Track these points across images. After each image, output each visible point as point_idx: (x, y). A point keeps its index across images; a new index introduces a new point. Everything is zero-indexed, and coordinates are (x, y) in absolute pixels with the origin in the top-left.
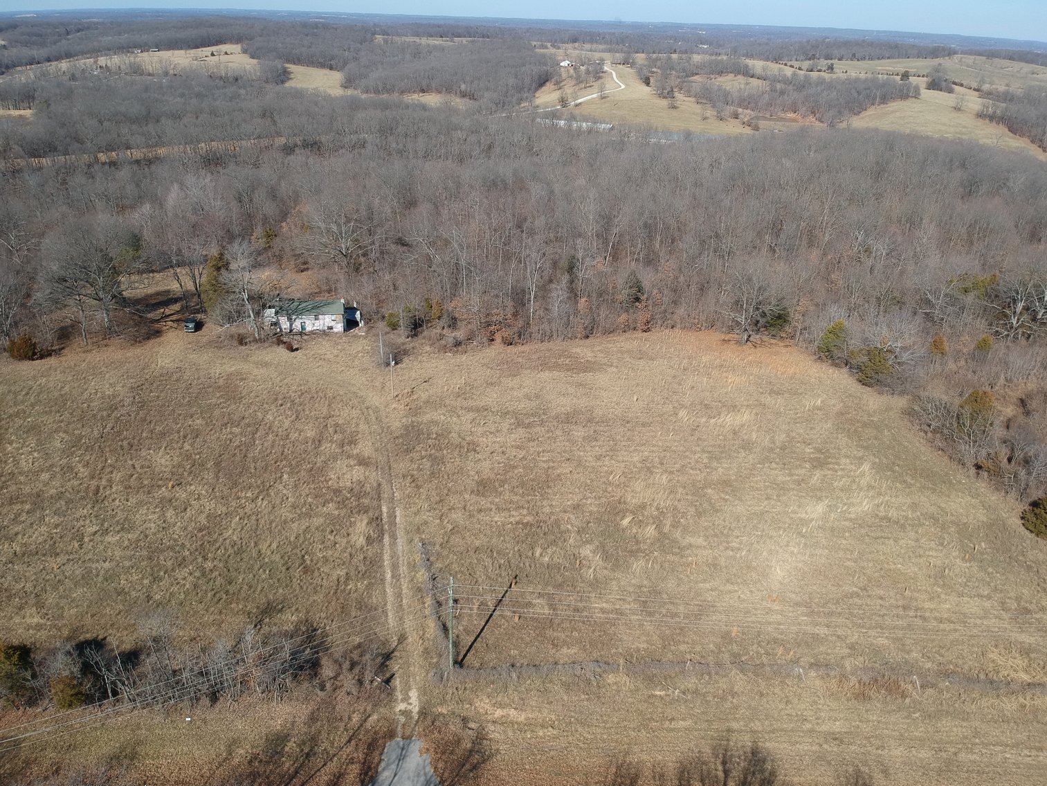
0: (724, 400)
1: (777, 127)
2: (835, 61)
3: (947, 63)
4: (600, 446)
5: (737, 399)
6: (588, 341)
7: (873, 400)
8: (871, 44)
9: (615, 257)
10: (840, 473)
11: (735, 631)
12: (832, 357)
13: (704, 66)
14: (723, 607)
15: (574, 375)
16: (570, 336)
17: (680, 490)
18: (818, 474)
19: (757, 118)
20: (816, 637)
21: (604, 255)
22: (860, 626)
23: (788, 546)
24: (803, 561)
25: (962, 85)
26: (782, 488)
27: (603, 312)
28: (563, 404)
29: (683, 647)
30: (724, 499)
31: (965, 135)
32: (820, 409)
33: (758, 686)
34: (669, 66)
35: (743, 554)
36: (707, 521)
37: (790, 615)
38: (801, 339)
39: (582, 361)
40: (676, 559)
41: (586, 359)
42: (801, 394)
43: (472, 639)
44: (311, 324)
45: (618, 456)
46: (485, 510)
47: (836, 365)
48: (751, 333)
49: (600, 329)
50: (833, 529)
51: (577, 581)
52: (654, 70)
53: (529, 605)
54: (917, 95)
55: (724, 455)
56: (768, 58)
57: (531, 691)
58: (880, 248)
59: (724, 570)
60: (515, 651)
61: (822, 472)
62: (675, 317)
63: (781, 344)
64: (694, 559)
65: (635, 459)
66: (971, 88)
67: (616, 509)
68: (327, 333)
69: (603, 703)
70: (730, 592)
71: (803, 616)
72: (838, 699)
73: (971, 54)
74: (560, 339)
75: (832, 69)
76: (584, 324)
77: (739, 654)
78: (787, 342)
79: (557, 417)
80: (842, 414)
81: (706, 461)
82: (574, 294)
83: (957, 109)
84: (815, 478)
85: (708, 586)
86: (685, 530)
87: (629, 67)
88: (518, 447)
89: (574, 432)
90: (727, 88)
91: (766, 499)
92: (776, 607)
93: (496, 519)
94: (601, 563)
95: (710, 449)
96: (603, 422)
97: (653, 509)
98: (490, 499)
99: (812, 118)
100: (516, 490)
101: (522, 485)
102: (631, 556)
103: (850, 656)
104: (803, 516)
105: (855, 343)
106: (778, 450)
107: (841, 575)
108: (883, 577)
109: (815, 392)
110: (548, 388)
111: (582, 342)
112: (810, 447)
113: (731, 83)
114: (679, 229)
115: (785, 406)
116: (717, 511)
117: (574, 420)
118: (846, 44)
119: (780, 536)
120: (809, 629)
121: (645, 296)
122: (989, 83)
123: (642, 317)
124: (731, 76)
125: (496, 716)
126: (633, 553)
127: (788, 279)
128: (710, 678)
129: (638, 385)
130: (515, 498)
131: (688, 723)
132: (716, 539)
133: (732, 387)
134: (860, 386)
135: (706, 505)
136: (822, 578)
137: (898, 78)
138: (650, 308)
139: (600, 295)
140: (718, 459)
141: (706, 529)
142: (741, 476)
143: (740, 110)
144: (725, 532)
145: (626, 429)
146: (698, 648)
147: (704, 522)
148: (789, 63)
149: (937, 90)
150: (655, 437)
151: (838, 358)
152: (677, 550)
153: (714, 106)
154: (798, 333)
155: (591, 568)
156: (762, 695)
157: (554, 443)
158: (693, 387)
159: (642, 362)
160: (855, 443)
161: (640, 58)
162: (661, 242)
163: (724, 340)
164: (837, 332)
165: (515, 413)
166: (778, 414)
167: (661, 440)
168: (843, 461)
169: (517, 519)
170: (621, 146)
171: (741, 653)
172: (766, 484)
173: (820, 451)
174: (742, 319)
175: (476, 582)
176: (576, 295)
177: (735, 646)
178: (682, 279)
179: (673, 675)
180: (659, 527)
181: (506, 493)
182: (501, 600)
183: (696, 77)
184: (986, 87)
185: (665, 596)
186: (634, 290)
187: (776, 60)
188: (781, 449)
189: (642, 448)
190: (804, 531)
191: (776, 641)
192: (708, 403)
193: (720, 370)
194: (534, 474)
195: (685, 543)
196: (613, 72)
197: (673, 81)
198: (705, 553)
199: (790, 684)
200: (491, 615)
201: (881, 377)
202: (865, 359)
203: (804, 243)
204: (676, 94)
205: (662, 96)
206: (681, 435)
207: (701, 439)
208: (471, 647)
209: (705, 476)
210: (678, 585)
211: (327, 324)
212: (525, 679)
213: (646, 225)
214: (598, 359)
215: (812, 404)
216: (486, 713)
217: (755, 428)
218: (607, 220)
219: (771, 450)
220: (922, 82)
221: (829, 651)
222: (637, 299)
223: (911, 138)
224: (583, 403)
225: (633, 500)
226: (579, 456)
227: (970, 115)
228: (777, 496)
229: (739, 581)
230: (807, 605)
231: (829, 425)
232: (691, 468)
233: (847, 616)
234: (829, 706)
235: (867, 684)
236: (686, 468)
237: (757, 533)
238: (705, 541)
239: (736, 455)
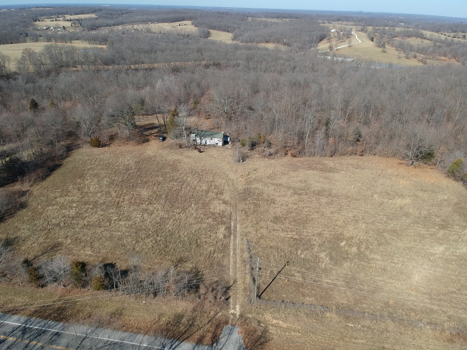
0: (397, 192)
1: (436, 63)
4: (333, 207)
5: (404, 192)
6: (332, 158)
9: (349, 120)
10: (453, 233)
11: (391, 302)
12: (454, 176)
13: (401, 33)
14: (386, 290)
15: (324, 173)
16: (323, 155)
17: (371, 232)
18: (442, 232)
19: (426, 58)
20: (432, 310)
21: (344, 118)
22: (454, 307)
23: (423, 265)
24: (430, 273)
26: (423, 237)
27: (341, 145)
28: (317, 186)
29: (364, 306)
30: (392, 239)
32: (446, 200)
33: (400, 329)
34: (384, 33)
35: (399, 266)
36: (383, 248)
37: (420, 298)
38: (439, 166)
39: (328, 167)
40: (366, 264)
41: (330, 166)
42: (437, 192)
43: (266, 286)
44: (209, 142)
45: (342, 213)
46: (277, 230)
47: (457, 180)
48: (414, 161)
49: (339, 153)
50: (446, 260)
51: (317, 268)
52: (376, 34)
53: (293, 275)
55: (394, 218)
56: (433, 30)
57: (290, 314)
59: (389, 272)
60: (285, 295)
61: (444, 231)
62: (376, 150)
63: (429, 167)
64: (375, 265)
65: (350, 215)
67: (339, 238)
68: (215, 146)
69: (323, 325)
70: (391, 283)
71: (427, 299)
72: (439, 341)
74: (319, 156)
75: (465, 37)
76: (331, 150)
77: (392, 313)
78: (432, 167)
79: (314, 192)
80: (457, 204)
81: (385, 220)
82: (327, 136)
84: (440, 234)
85: (380, 279)
86: (372, 251)
87: (364, 33)
88: (294, 204)
89: (321, 200)
90: (412, 44)
91: (414, 241)
92: (413, 293)
93: (281, 235)
94: (329, 261)
95: (388, 214)
96: (336, 196)
97: (357, 239)
98: (279, 226)
99: (453, 60)
100: (291, 223)
101: (295, 221)
102: (344, 260)
103: (448, 321)
104: (432, 251)
106: (422, 218)
107: (448, 282)
109: (444, 192)
110: (310, 178)
111: (329, 158)
112: (439, 218)
113: (414, 42)
114: (382, 109)
115: (428, 198)
116: (388, 244)
117: (322, 194)
119: (419, 260)
120: (429, 306)
121: (362, 139)
123: (360, 149)
124: (414, 38)
125: (273, 323)
126: (344, 259)
127: (435, 136)
128: (377, 322)
129: (355, 181)
130: (291, 227)
131: (364, 341)
132: (386, 257)
133: (402, 186)
135: (383, 241)
136: (438, 282)
138: (364, 145)
139: (340, 137)
140: (391, 220)
141: (382, 252)
142: (402, 229)
143: (418, 54)
144: (392, 254)
145: (347, 201)
146: (372, 307)
147: (381, 248)
148: (444, 33)
150: (361, 206)
151: (458, 177)
152: (366, 260)
153: (404, 52)
154: (438, 163)
155: (323, 263)
156: (402, 334)
157: (311, 203)
158: (382, 184)
159: (358, 170)
160: (462, 219)
161: (370, 28)
162: (373, 114)
163: (400, 163)
164: (458, 164)
165: (294, 188)
166: (424, 201)
167: (364, 208)
168: (456, 227)
169: (291, 236)
170: (357, 69)
171: (394, 312)
172: (415, 234)
173: (444, 221)
174: (410, 154)
175: (270, 261)
176: (328, 136)
177: (390, 309)
178: (381, 132)
179: (359, 318)
180: (359, 248)
181: (286, 224)
182: (280, 271)
183: (397, 38)
185: (358, 281)
186: (357, 136)
187: (437, 31)
188: (424, 218)
189: (354, 211)
190: (432, 259)
191: (411, 309)
192: (389, 192)
193: (396, 177)
194: (301, 216)
195: (371, 257)
196: (356, 35)
197: (385, 39)
198: (380, 263)
199: (416, 330)
200: (275, 277)
203: (445, 119)
204: (386, 46)
205: (379, 46)
206: (374, 207)
207: (384, 209)
208: (265, 290)
209: (384, 227)
210: (365, 276)
211: (215, 142)
212: (288, 308)
213: (365, 106)
214: (336, 167)
215: (442, 198)
216: (269, 321)
217: (412, 207)
218: (347, 103)
219: (419, 218)
221: (438, 317)
222: (358, 140)
224: (327, 186)
225: (347, 235)
226: (323, 211)
228: (419, 240)
229: (396, 278)
230: (429, 294)
231: (450, 209)
232: (378, 223)
233: (449, 302)
234: (434, 343)
235: (454, 335)
236: (375, 222)
237: (407, 257)
238: (381, 257)
239: (401, 218)
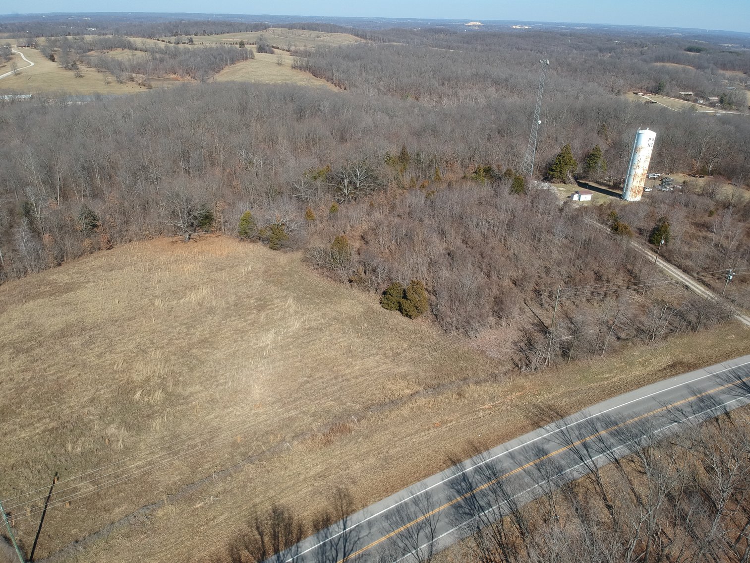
1: (166, 85)
3: (265, 34)
4: (98, 347)
6: (61, 268)
7: (282, 258)
8: (214, 23)
9: (65, 196)
10: (276, 310)
11: (239, 439)
12: (249, 237)
13: (96, 44)
14: (226, 426)
15: (58, 298)
16: (43, 267)
17: (173, 358)
18: (263, 315)
19: (149, 80)
20: (291, 419)
21: (54, 196)
22: (315, 400)
23: (257, 367)
24: (270, 374)
25: (278, 48)
26: (244, 332)
27: (68, 242)
28: (55, 323)
29: (206, 466)
30: (206, 352)
31: (288, 80)
32: (251, 272)
33: (265, 467)
34: (67, 46)
35: (230, 384)
36: (198, 372)
37: (271, 411)
38: (226, 229)
39: (61, 284)
40: (184, 407)
41: (64, 282)
42: (237, 266)
43: (35, 537)
45: (116, 349)
46: (10, 432)
47: (253, 241)
48: (190, 232)
49: (69, 255)
50: (282, 347)
51: (111, 455)
52: (56, 49)
53: (75, 489)
54: (252, 57)
55: (197, 323)
56: (144, 36)
57: (99, 553)
58: (258, 159)
59: (220, 401)
60: (75, 530)
61: (265, 313)
62: (130, 233)
63: (214, 236)
64: (197, 402)
65: (131, 347)
66: (284, 50)
69: (160, 534)
70: (228, 414)
71: (280, 409)
72: (315, 451)
73: (278, 27)
74: (35, 272)
75: (192, 42)
76: (53, 254)
77: (246, 453)
78: (217, 233)
79: (52, 335)
80: (267, 272)
81: (185, 330)
82: (36, 233)
83: (279, 64)
84: (262, 318)
85: (212, 416)
86: (185, 384)
87: (33, 48)
88: (23, 371)
89: (72, 343)
90: (119, 59)
91: (234, 342)
92: (261, 410)
93: (22, 436)
94: (126, 433)
95: (186, 321)
96: (95, 327)
97: (156, 378)
98: (11, 422)
99: (188, 77)
100: (33, 406)
101: (38, 400)
102: (149, 419)
103: (314, 421)
104: (261, 344)
105: (261, 225)
107: (294, 373)
108: (319, 364)
109: (245, 262)
110: (37, 315)
111: (56, 270)
112: (253, 298)
113: (121, 55)
114: (113, 168)
115: (229, 277)
116: (203, 362)
117: (69, 333)
118: (198, 24)
119: (251, 363)
120: (285, 416)
121: (101, 222)
123: (102, 238)
124: (119, 50)
126: (149, 417)
127: (205, 190)
128: (232, 477)
129: (116, 291)
130: (35, 413)
131: (226, 515)
132: (208, 382)
133: (188, 273)
134: (272, 252)
135: (194, 361)
136: (284, 380)
137: (238, 46)
138: (107, 230)
139: (61, 228)
140: (193, 327)
141: (199, 378)
142: (213, 333)
143: (134, 75)
144: (213, 375)
145: (116, 327)
146: (218, 461)
147: (197, 374)
148: (161, 39)
149: (264, 52)
150: (142, 325)
151: (254, 236)
152: (183, 401)
153: (112, 73)
154: (223, 226)
155: (119, 441)
156: (269, 472)
157: (57, 356)
158: (160, 281)
159: (114, 273)
160: (279, 288)
161: (41, 40)
162: (101, 179)
163: (172, 242)
164: (247, 219)
165: (12, 344)
166: (225, 283)
167: (147, 327)
168: (276, 301)
169: (42, 428)
170: (43, 110)
171: (247, 451)
172: (232, 332)
173: (260, 300)
174: (181, 224)
175: (22, 492)
176: (39, 234)
177: (242, 449)
178: (126, 204)
179: (206, 488)
180: (164, 390)
181: (25, 412)
182: (49, 497)
183: (92, 52)
184: (292, 48)
185: (183, 436)
186: (90, 220)
187: (151, 36)
188: (234, 306)
189: (134, 337)
190: (265, 354)
191: (267, 433)
193: (176, 264)
194: (46, 387)
195: (187, 393)
196: (21, 54)
197: (74, 56)
198: (203, 394)
199: (284, 456)
200: (45, 511)
202: (270, 233)
203: (208, 163)
204: (79, 66)
205: (67, 68)
206: (162, 318)
207: (177, 317)
208: (35, 544)
209: (188, 342)
210: (191, 425)
212: (90, 547)
213: (84, 168)
214: (75, 280)
215: (246, 271)
217: (213, 297)
218: (48, 170)
219: (228, 308)
220: (253, 48)
221: (301, 424)
222: (95, 226)
223: (257, 85)
224: (72, 317)
225: (138, 378)
226: (83, 360)
227: (288, 67)
228: (241, 338)
229: (232, 404)
230: (279, 400)
231: (261, 281)
232: (176, 339)
233: (305, 397)
234: (310, 458)
235: (328, 434)
236: (173, 340)
237: (235, 367)
238: (201, 386)
239: (205, 319)
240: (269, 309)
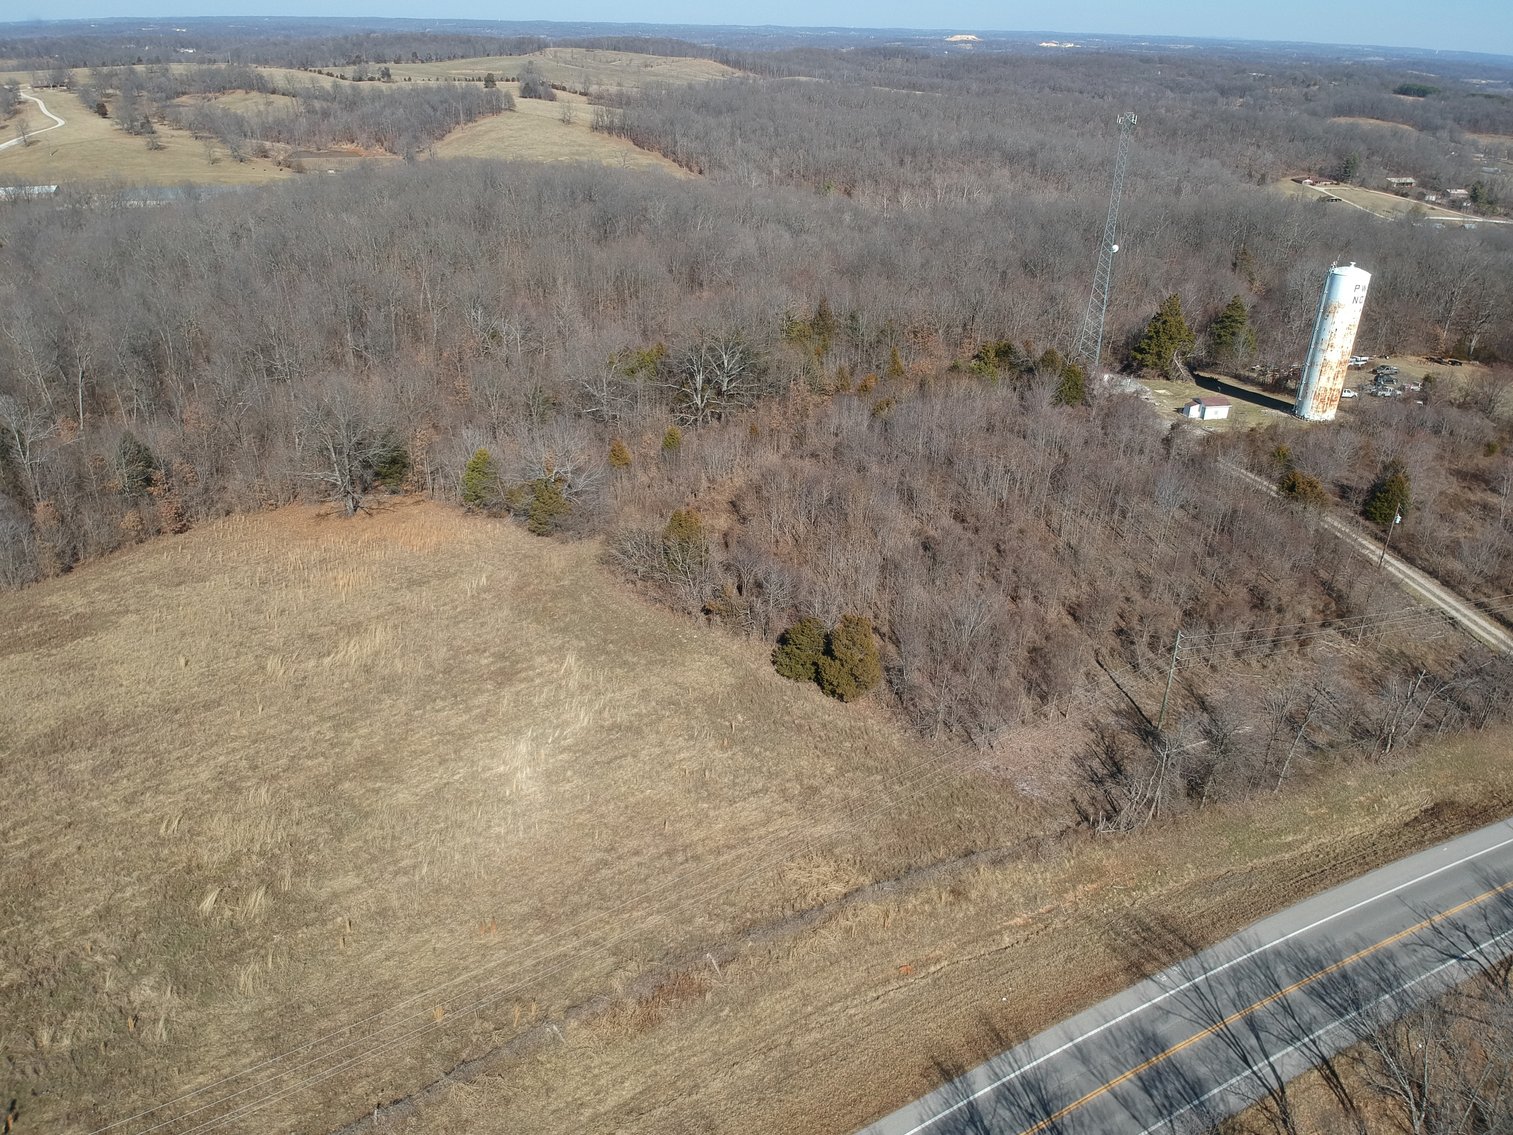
0: (339, 618)
1: (333, 165)
2: (391, 65)
3: (537, 59)
5: (360, 611)
6: (71, 578)
7: (557, 556)
8: (435, 38)
10: (537, 681)
11: (439, 1015)
12: (485, 505)
15: (54, 652)
17: (298, 803)
18: (507, 693)
19: (298, 154)
20: (563, 961)
23: (490, 826)
25: (564, 89)
26: (462, 737)
27: (89, 517)
29: (361, 1089)
31: (584, 155)
32: (487, 590)
33: (498, 1090)
34: (134, 85)
35: (424, 871)
37: (518, 942)
38: (435, 488)
39: (67, 617)
40: (315, 931)
42: (455, 574)
47: (495, 516)
49: (91, 548)
50: (548, 774)
52: (112, 91)
54: (511, 108)
55: (357, 715)
58: (511, 329)
61: (513, 689)
62: (228, 496)
63: (409, 501)
64: (346, 917)
66: (576, 92)
70: (418, 947)
71: (538, 934)
73: (566, 46)
75: (389, 76)
77: (455, 1051)
78: (417, 496)
81: (330, 735)
83: (566, 121)
84: (505, 702)
85: (379, 954)
89: (71, 766)
90: (239, 112)
91: (440, 764)
92: (494, 938)
95: (333, 711)
99: (378, 149)
102: (232, 964)
104: (501, 769)
105: (511, 479)
106: (441, 675)
107: (575, 841)
108: (631, 818)
109: (475, 565)
111: (59, 582)
112: (487, 654)
113: (244, 104)
115: (436, 601)
118: (400, 39)
119: (474, 817)
120: (550, 952)
121: (162, 471)
122: (597, 84)
123: (165, 509)
124: (240, 93)
126: (235, 957)
128: (419, 1118)
134: (535, 539)
136: (550, 858)
137: (481, 84)
142: (392, 741)
143: (268, 144)
149: (536, 97)
151: (495, 504)
152: (313, 915)
154: (429, 480)
156: (507, 1101)
158: (283, 612)
160: (548, 628)
163: (318, 515)
164: (482, 467)
166: (428, 616)
167: (244, 724)
168: (538, 660)
171: (459, 1046)
172: (435, 738)
173: (502, 657)
177: (446, 1041)
180: (272, 888)
183: (184, 99)
184: (593, 89)
186: (138, 466)
187: (303, 66)
188: (444, 673)
190: (508, 794)
191: (506, 998)
192: (314, 631)
195: (324, 896)
196: (39, 101)
198: (362, 897)
199: (544, 1059)
201: (558, 519)
202: (530, 498)
203: (406, 338)
205: (132, 131)
206: (279, 704)
207: (314, 700)
215: (474, 586)
217: (397, 651)
219: (430, 679)
220: (513, 88)
221: (587, 974)
223: (517, 167)
225: (213, 857)
227: (584, 129)
228: (455, 752)
229: (427, 921)
230: (539, 913)
231: (506, 612)
232: (308, 757)
234: (607, 1063)
235: (650, 999)
236: (300, 759)
237: (437, 827)
239: (377, 707)
240: (521, 681)
